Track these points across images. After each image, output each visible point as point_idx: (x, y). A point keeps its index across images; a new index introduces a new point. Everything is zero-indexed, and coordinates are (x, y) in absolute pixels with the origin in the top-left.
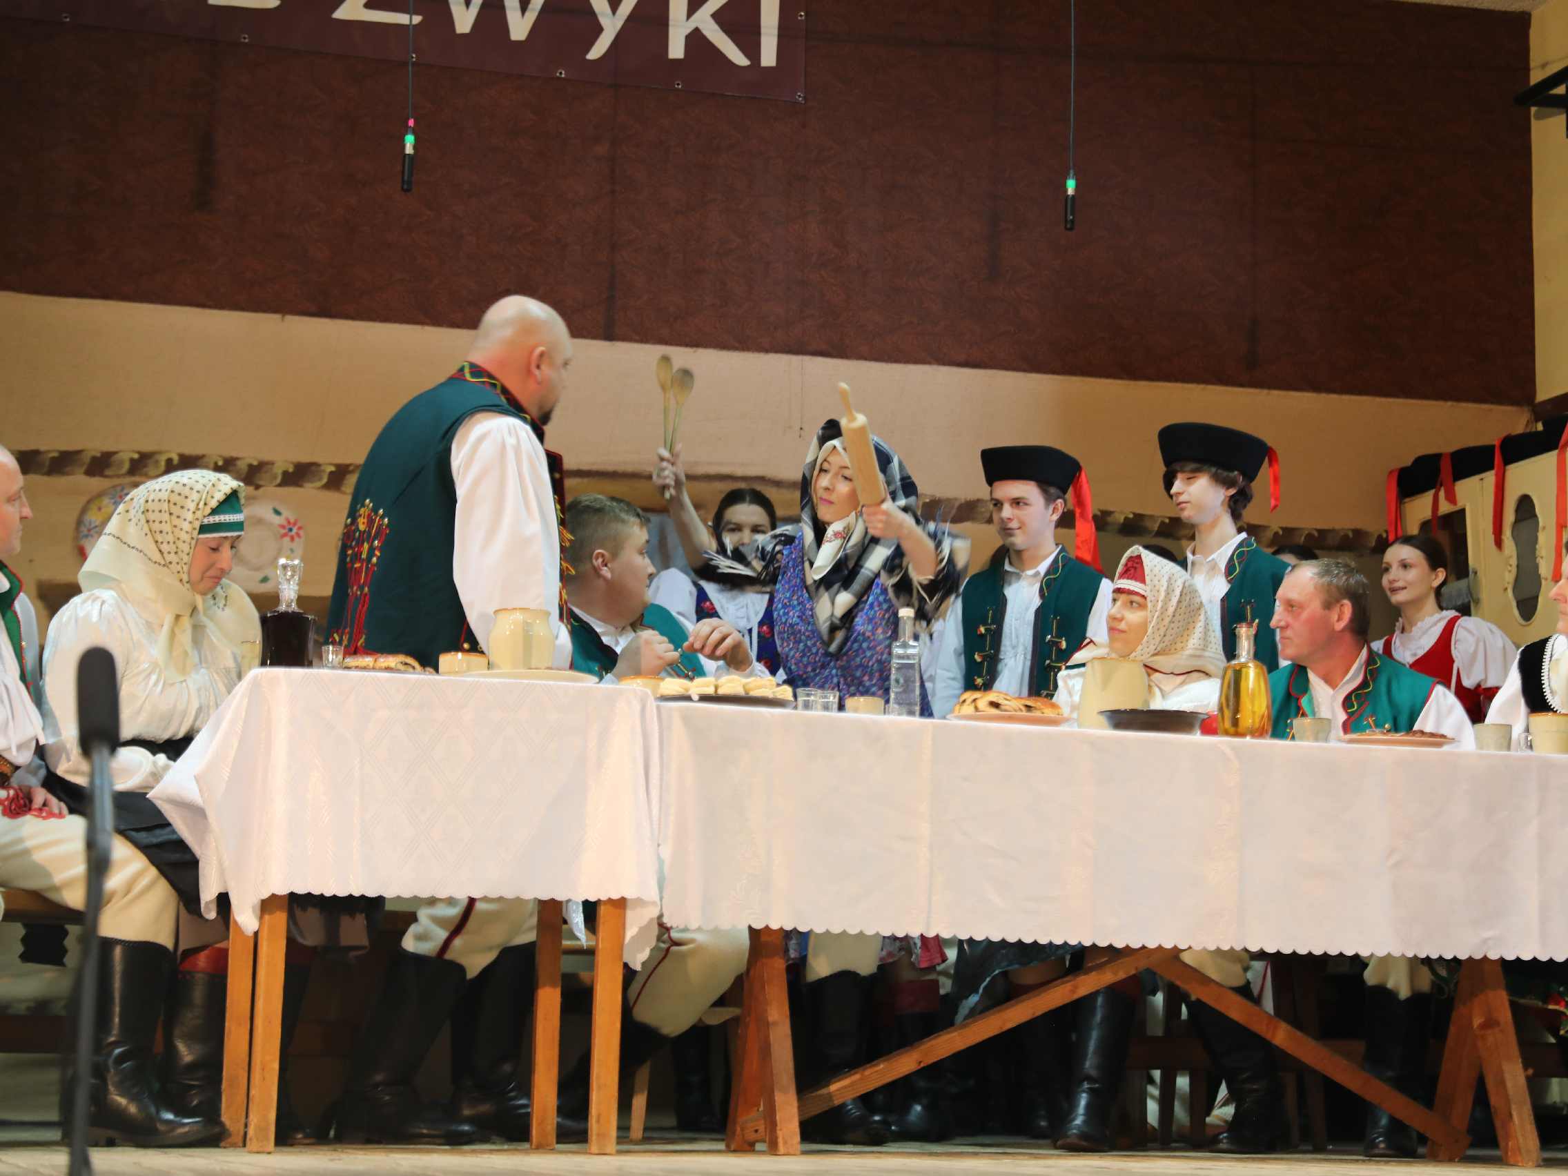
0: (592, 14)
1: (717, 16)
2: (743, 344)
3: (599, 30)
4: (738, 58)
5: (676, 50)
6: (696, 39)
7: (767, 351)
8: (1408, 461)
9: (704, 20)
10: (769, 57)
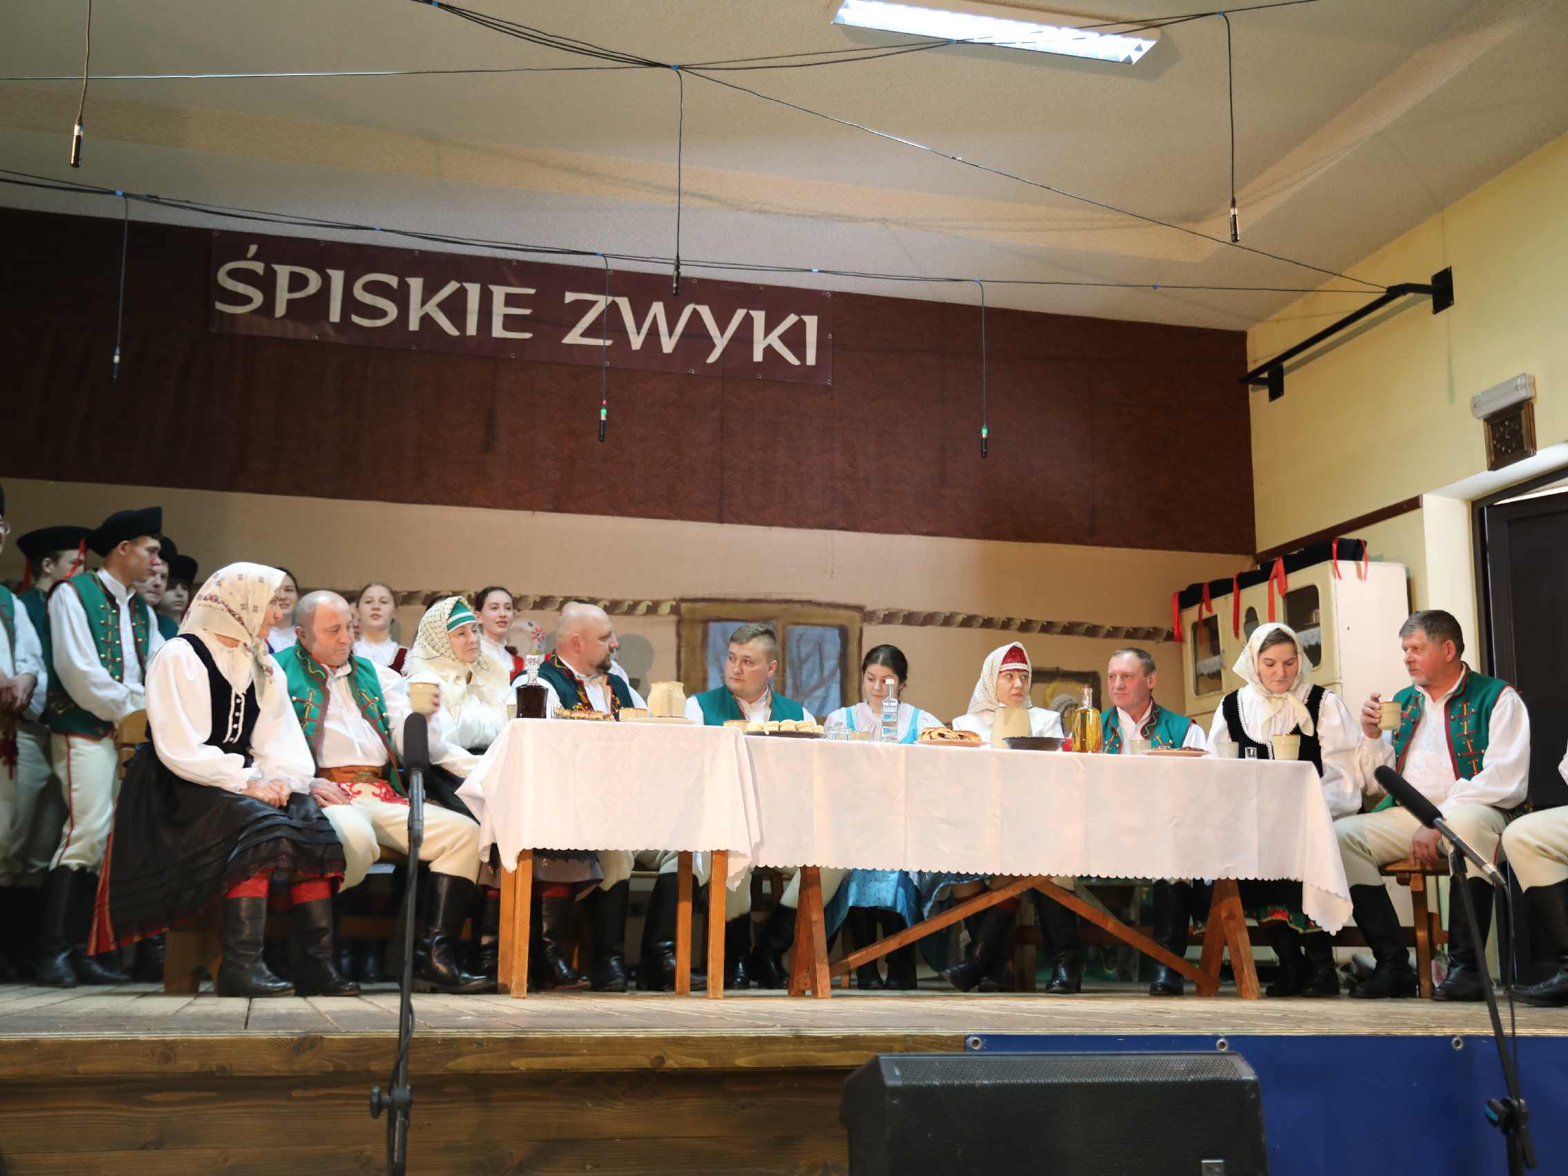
0: (710, 338)
1: (781, 337)
2: (798, 523)
3: (713, 346)
4: (794, 361)
5: (758, 356)
6: (769, 350)
7: (811, 527)
8: (1184, 588)
9: (774, 339)
10: (811, 359)
